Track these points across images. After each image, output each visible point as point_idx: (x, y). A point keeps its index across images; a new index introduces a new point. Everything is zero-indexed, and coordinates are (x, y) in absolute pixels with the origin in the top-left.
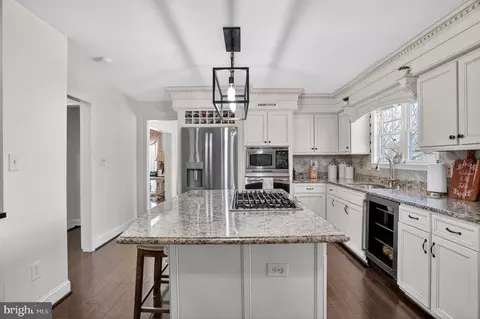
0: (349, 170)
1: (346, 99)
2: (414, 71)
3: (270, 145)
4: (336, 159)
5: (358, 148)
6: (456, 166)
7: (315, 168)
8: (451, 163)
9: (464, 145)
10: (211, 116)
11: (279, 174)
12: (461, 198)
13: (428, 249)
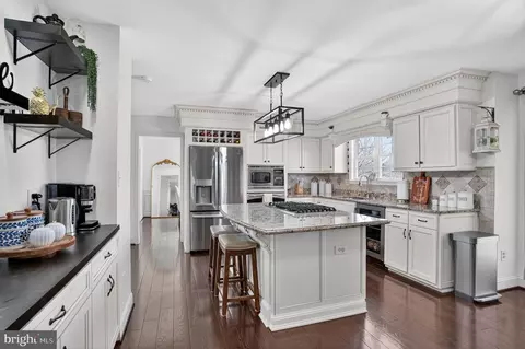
0: (329, 186)
1: (331, 128)
2: (391, 116)
3: (269, 164)
4: (316, 177)
5: (339, 168)
6: (414, 181)
7: (301, 184)
8: (411, 179)
9: (423, 168)
10: (222, 135)
11: (277, 190)
12: (418, 203)
13: (406, 235)
